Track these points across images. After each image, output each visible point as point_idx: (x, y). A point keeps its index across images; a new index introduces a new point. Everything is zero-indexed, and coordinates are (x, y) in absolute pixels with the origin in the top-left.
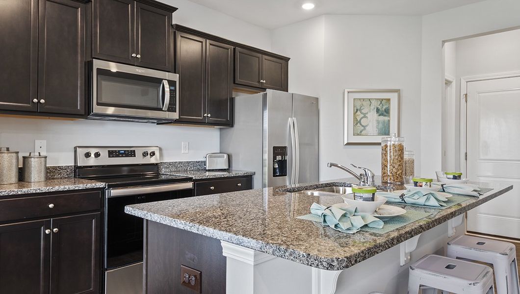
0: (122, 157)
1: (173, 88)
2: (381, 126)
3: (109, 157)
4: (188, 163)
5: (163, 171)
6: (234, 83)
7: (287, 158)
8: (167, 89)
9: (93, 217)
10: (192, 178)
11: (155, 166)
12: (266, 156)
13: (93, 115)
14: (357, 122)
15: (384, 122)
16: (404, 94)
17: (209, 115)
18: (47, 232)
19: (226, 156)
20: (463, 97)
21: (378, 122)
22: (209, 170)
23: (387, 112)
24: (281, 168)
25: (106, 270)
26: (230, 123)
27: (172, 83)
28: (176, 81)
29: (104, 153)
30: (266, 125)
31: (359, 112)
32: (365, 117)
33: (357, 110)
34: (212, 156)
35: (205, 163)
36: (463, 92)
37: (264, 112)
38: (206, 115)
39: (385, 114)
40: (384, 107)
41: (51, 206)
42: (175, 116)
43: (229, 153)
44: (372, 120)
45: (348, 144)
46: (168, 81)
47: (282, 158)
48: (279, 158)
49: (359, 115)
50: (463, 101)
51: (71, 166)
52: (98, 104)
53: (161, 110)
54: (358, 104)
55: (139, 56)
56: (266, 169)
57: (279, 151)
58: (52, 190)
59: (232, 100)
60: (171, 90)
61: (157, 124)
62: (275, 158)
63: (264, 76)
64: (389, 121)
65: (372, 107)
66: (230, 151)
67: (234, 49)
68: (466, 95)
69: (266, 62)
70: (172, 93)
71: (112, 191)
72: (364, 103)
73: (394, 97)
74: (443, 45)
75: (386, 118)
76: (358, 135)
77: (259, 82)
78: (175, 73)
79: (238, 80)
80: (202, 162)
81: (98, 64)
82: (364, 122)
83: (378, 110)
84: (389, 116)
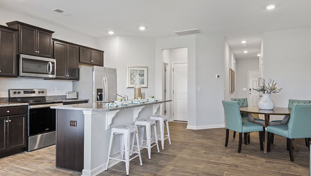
0: (30, 93)
1: (53, 65)
2: (141, 80)
3: (24, 93)
4: (58, 96)
5: (47, 99)
6: (79, 62)
7: (103, 93)
8: (51, 65)
9: (23, 116)
10: (62, 101)
11: (44, 97)
12: (94, 93)
13: (20, 76)
14: (132, 79)
15: (142, 79)
16: (149, 68)
17: (69, 76)
18: (7, 121)
19: (76, 93)
20: (172, 69)
21: (140, 79)
22: (68, 99)
23: (143, 75)
24: (100, 97)
25: (29, 136)
26: (78, 79)
27: (53, 63)
28: (54, 62)
29: (22, 92)
30: (94, 80)
31: (132, 75)
32: (135, 77)
33: (132, 74)
34: (69, 93)
35: (66, 96)
36: (173, 68)
37: (93, 72)
38: (67, 76)
39: (142, 76)
40: (142, 73)
41: (8, 112)
42: (54, 76)
43: (77, 91)
44: (137, 78)
45: (128, 88)
46: (51, 62)
47: (101, 93)
48: (99, 93)
49: (133, 76)
50: (172, 71)
51: (7, 97)
52: (23, 72)
53: (48, 74)
54: (132, 72)
55: (38, 52)
56: (94, 98)
57: (100, 91)
58: (8, 106)
59: (79, 69)
60: (52, 66)
61: (44, 79)
62: (97, 93)
63: (93, 59)
64: (144, 79)
65: (137, 73)
66: (78, 91)
67: (79, 48)
68: (173, 69)
69: (94, 53)
70: (53, 67)
71: (31, 106)
72: (134, 71)
73: (145, 70)
74: (162, 51)
75: (143, 78)
76: (132, 84)
77: (90, 61)
78: (54, 59)
79: (81, 61)
80: (65, 96)
81: (22, 56)
82: (134, 79)
83: (140, 74)
84: (144, 77)
